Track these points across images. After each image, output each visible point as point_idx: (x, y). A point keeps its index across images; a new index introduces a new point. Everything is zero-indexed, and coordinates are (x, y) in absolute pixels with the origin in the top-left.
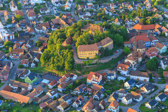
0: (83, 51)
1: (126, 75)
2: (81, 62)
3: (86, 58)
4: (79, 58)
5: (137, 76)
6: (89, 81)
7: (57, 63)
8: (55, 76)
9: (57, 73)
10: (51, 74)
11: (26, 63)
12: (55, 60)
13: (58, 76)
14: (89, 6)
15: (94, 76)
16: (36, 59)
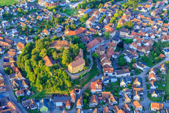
0: (75, 67)
1: (112, 76)
2: (77, 76)
3: (78, 72)
4: (72, 74)
5: (122, 74)
6: (93, 91)
7: (56, 84)
8: (61, 96)
9: (61, 93)
10: (56, 95)
11: (22, 93)
12: (53, 82)
13: (64, 95)
14: (6, 23)
15: (97, 85)
16: (26, 86)
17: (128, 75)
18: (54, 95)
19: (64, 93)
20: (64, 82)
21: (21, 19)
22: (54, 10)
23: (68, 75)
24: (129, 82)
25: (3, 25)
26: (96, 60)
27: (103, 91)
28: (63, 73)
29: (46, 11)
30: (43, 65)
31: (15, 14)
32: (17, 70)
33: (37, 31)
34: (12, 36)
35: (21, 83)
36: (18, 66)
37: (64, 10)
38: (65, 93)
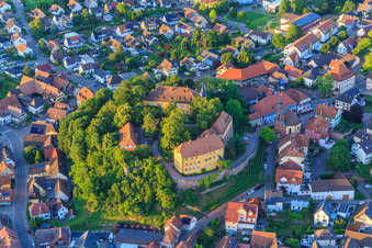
0: (192, 156)
1: (300, 193)
2: (194, 183)
3: (199, 171)
4: (183, 174)
5: (327, 190)
6: (231, 226)
7: (134, 197)
8: (141, 229)
9: (142, 222)
10: (129, 227)
11: (44, 211)
12: (126, 191)
13: (148, 228)
14: (75, 38)
15: (242, 211)
16: (60, 195)
17: (346, 197)
18: (122, 225)
19: (149, 223)
20: (154, 195)
21: (118, 31)
22: (212, 14)
23: (168, 176)
24: (344, 215)
25: (66, 42)
26: (268, 149)
27: (258, 229)
28: (157, 170)
29: (192, 15)
30: (114, 145)
31: (108, 18)
32: (55, 154)
33: (146, 64)
34: (77, 71)
35: (53, 186)
36: (60, 147)
37: (240, 13)
38: (154, 222)
